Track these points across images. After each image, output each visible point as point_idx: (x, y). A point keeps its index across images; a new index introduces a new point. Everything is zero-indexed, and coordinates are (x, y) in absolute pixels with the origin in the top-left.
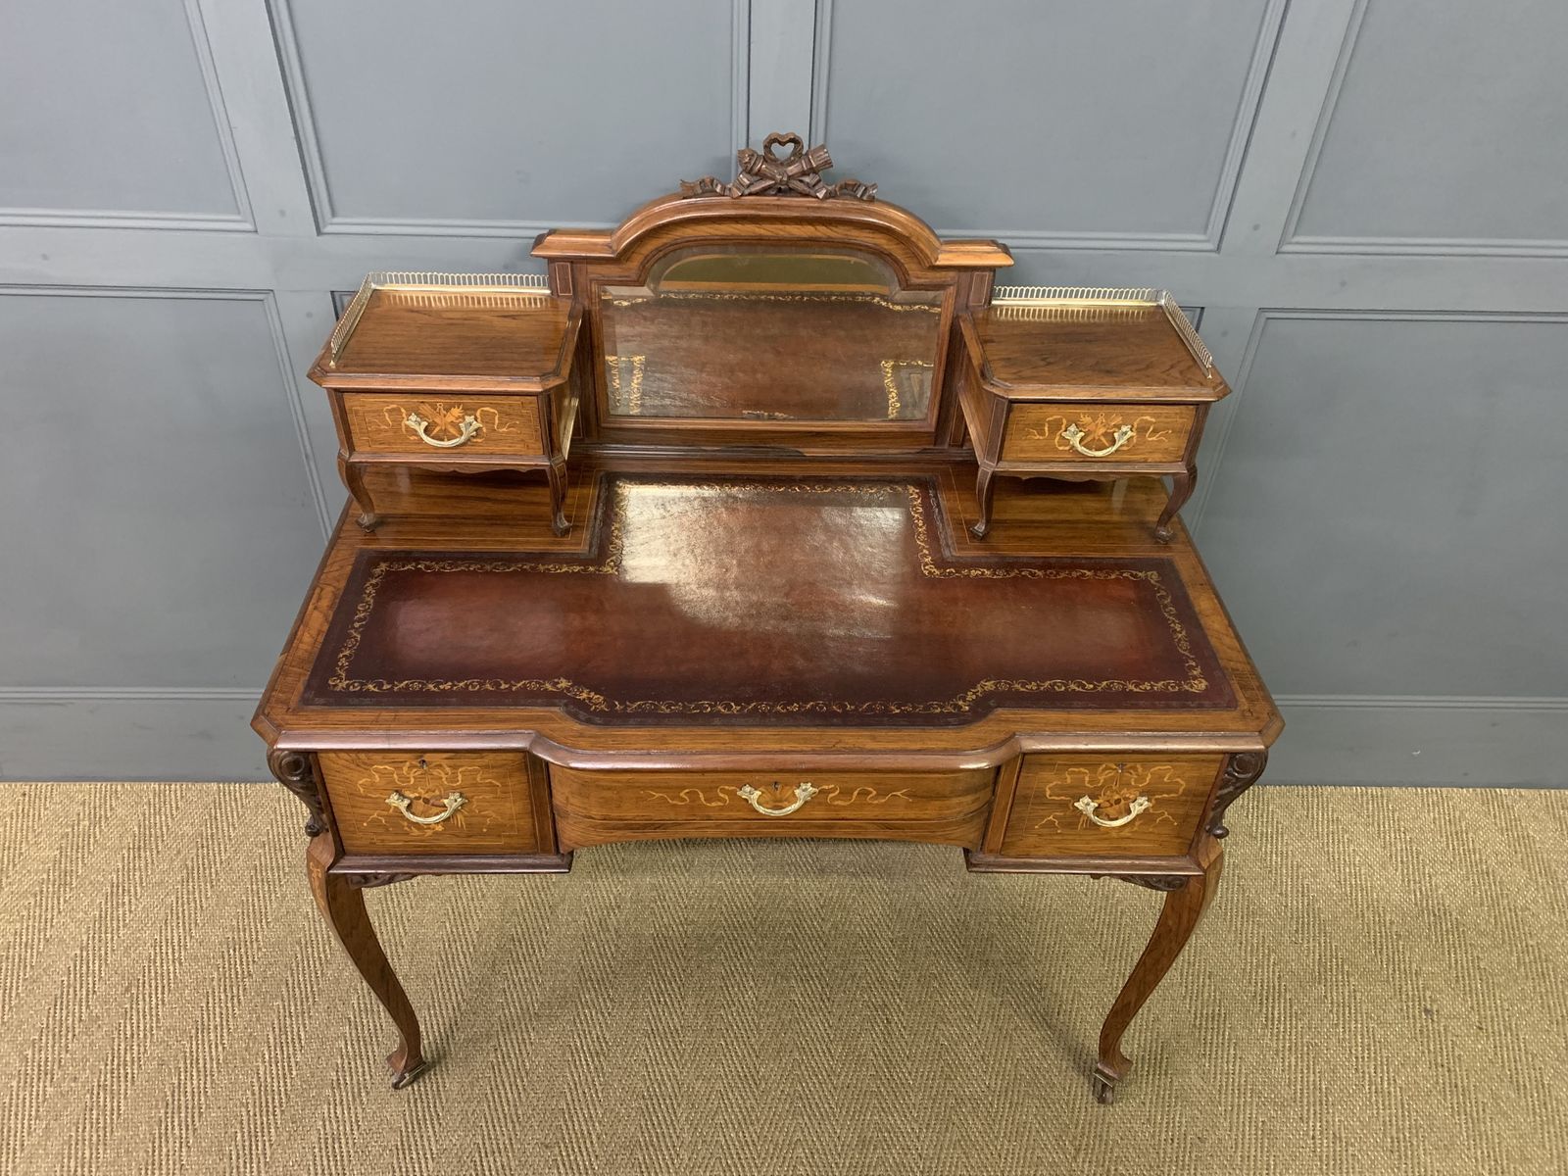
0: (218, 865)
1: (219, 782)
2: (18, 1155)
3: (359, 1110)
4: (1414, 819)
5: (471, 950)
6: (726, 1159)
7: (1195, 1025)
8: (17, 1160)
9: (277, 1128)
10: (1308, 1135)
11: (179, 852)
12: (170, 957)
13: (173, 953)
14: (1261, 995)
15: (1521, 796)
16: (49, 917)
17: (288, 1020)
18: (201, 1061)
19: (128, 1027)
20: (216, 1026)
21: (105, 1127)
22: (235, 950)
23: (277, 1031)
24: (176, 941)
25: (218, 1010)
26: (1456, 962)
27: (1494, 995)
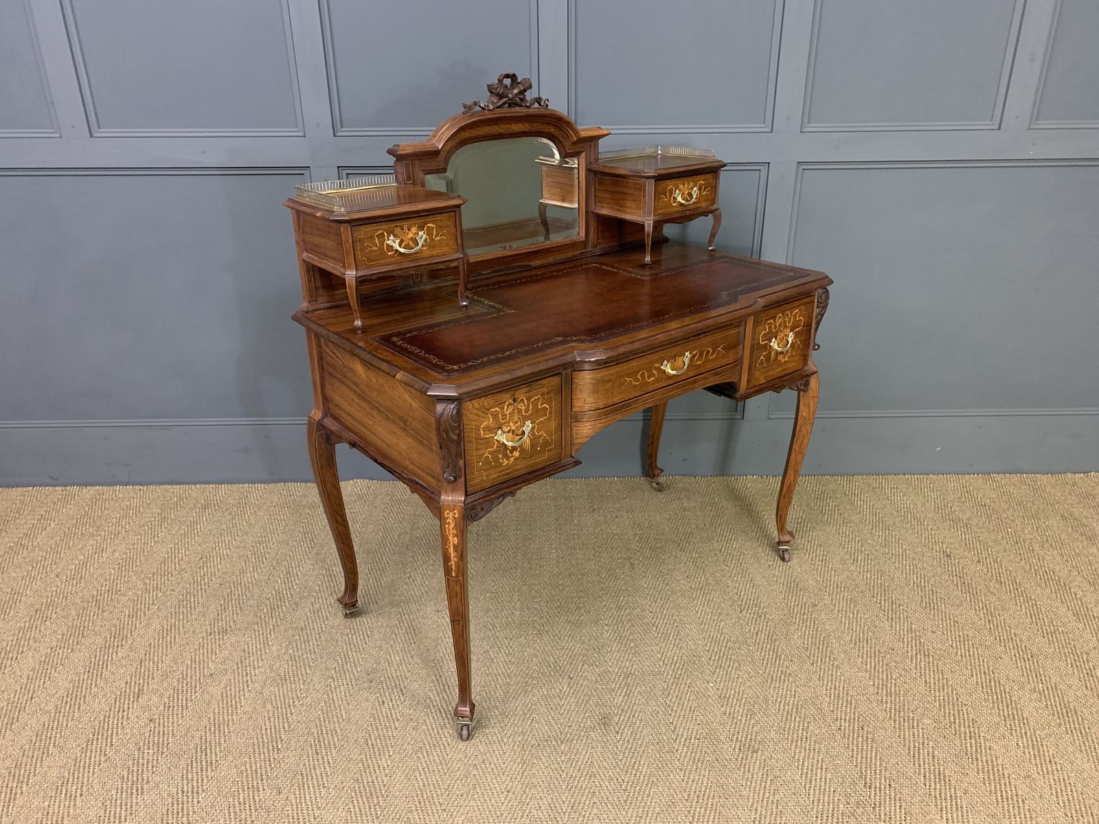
0: (249, 514)
1: (249, 484)
2: (143, 617)
4: (942, 486)
5: (394, 542)
6: (540, 614)
7: (812, 564)
8: (142, 620)
9: (286, 606)
10: (877, 603)
11: (227, 510)
13: (226, 545)
14: (850, 552)
15: (1006, 476)
16: (156, 533)
17: (291, 569)
18: (243, 584)
19: (202, 572)
20: (250, 571)
21: (191, 607)
22: (260, 544)
23: (285, 573)
24: (227, 542)
25: (251, 566)
26: (965, 538)
27: (987, 550)
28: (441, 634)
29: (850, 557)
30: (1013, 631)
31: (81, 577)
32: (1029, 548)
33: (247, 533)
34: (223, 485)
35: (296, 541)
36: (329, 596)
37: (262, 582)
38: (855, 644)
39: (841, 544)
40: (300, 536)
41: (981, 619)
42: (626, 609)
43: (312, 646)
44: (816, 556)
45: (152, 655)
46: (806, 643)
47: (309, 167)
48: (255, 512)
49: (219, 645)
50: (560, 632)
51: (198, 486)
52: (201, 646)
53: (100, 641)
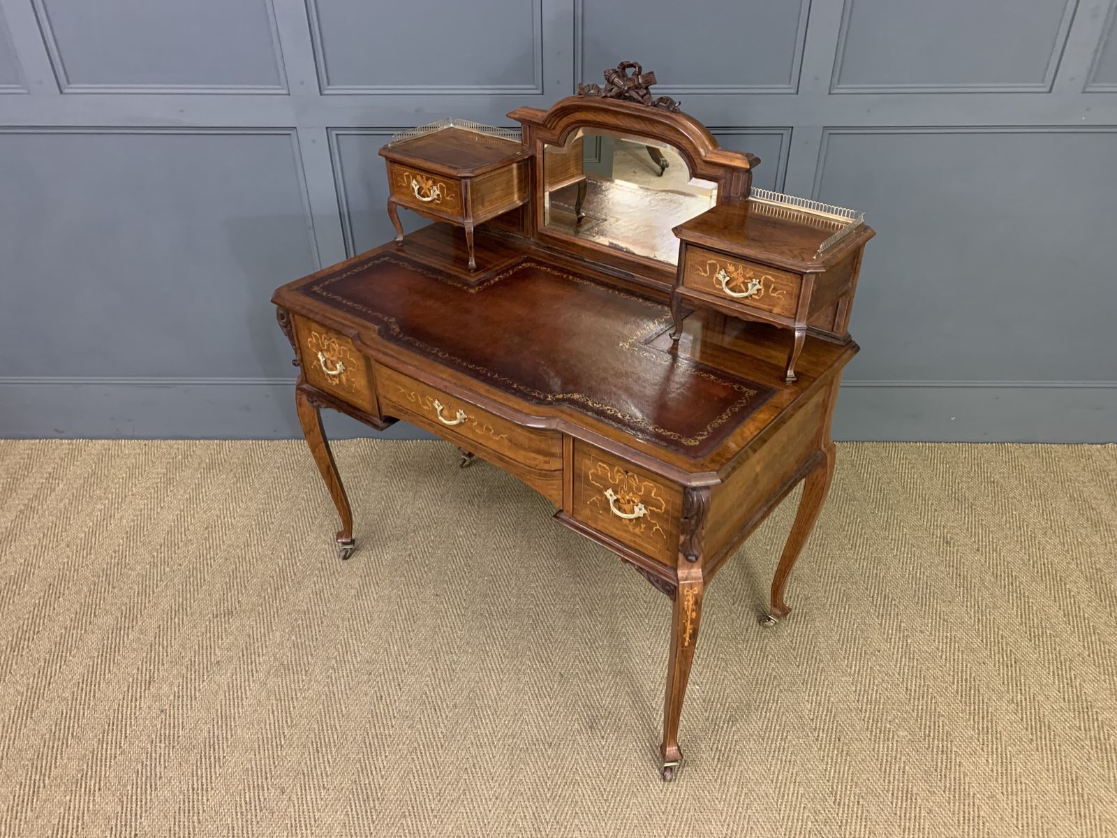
0: (253, 476)
1: (252, 440)
2: (152, 595)
3: (334, 580)
4: (953, 457)
5: (396, 513)
6: (536, 601)
7: (809, 549)
8: (151, 598)
9: (289, 587)
10: (870, 596)
11: (231, 471)
12: (229, 515)
13: (230, 513)
14: (850, 536)
15: (1020, 447)
16: (162, 498)
17: (294, 542)
18: (247, 559)
19: (208, 544)
20: (255, 545)
21: (197, 585)
22: (264, 512)
23: (288, 547)
24: (231, 508)
25: (255, 538)
26: (968, 521)
27: (989, 536)
28: (439, 621)
29: (849, 543)
30: (1001, 632)
31: (91, 547)
32: (1031, 535)
33: (251, 499)
34: (227, 442)
35: (299, 509)
36: (331, 575)
37: (266, 557)
38: (843, 645)
39: (841, 525)
40: (303, 504)
41: (970, 618)
42: (620, 598)
43: (314, 632)
44: (815, 540)
45: (161, 639)
46: (794, 642)
47: (295, 128)
48: (259, 474)
49: (225, 628)
50: (554, 622)
51: (202, 441)
52: (207, 629)
53: (112, 621)
